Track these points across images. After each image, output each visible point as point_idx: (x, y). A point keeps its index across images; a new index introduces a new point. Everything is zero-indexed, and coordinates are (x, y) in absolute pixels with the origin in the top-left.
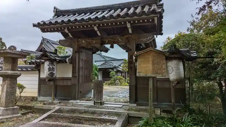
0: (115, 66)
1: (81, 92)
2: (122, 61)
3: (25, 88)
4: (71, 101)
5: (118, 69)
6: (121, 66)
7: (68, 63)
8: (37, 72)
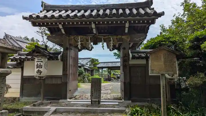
0: (83, 64)
1: (70, 90)
2: (89, 60)
3: (10, 87)
4: (61, 101)
5: (85, 67)
6: (87, 64)
7: (60, 60)
8: (20, 69)
